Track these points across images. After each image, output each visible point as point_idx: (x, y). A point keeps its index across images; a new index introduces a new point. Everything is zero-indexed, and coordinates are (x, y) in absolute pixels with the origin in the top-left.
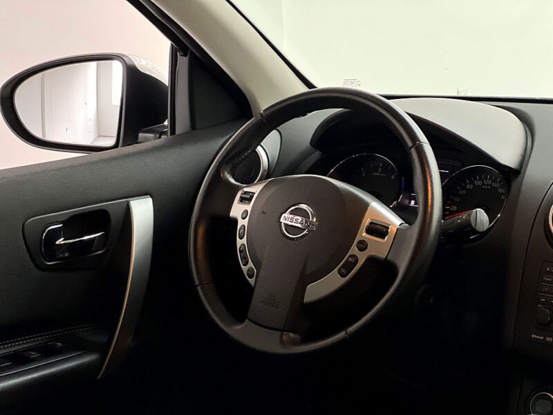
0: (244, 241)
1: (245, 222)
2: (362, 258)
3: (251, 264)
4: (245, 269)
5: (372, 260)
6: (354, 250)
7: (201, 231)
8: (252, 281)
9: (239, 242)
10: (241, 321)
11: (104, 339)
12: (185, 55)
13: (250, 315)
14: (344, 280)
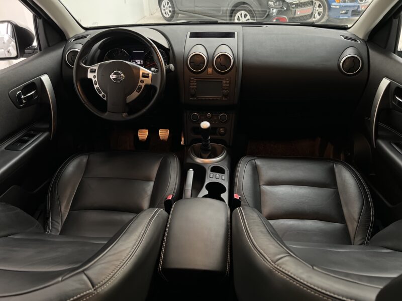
0: (98, 86)
1: (96, 79)
2: (143, 85)
3: (103, 93)
4: (101, 95)
5: (146, 86)
6: (140, 83)
7: (78, 84)
8: (105, 99)
9: (95, 87)
10: (106, 112)
11: (48, 126)
12: (40, 19)
13: (108, 110)
14: (139, 94)
